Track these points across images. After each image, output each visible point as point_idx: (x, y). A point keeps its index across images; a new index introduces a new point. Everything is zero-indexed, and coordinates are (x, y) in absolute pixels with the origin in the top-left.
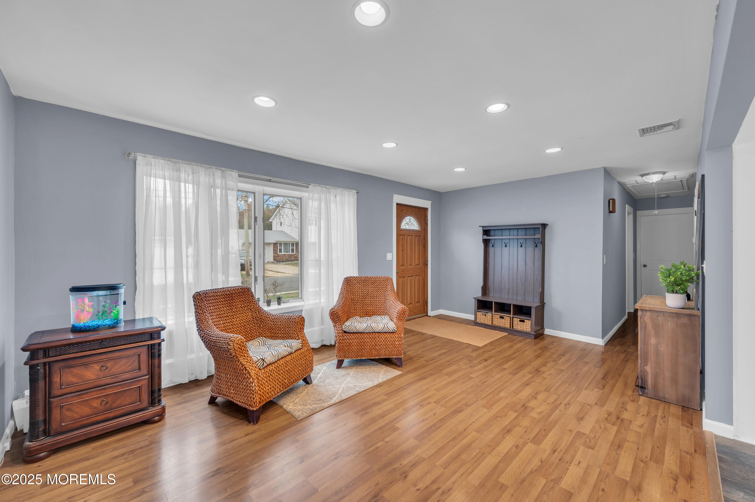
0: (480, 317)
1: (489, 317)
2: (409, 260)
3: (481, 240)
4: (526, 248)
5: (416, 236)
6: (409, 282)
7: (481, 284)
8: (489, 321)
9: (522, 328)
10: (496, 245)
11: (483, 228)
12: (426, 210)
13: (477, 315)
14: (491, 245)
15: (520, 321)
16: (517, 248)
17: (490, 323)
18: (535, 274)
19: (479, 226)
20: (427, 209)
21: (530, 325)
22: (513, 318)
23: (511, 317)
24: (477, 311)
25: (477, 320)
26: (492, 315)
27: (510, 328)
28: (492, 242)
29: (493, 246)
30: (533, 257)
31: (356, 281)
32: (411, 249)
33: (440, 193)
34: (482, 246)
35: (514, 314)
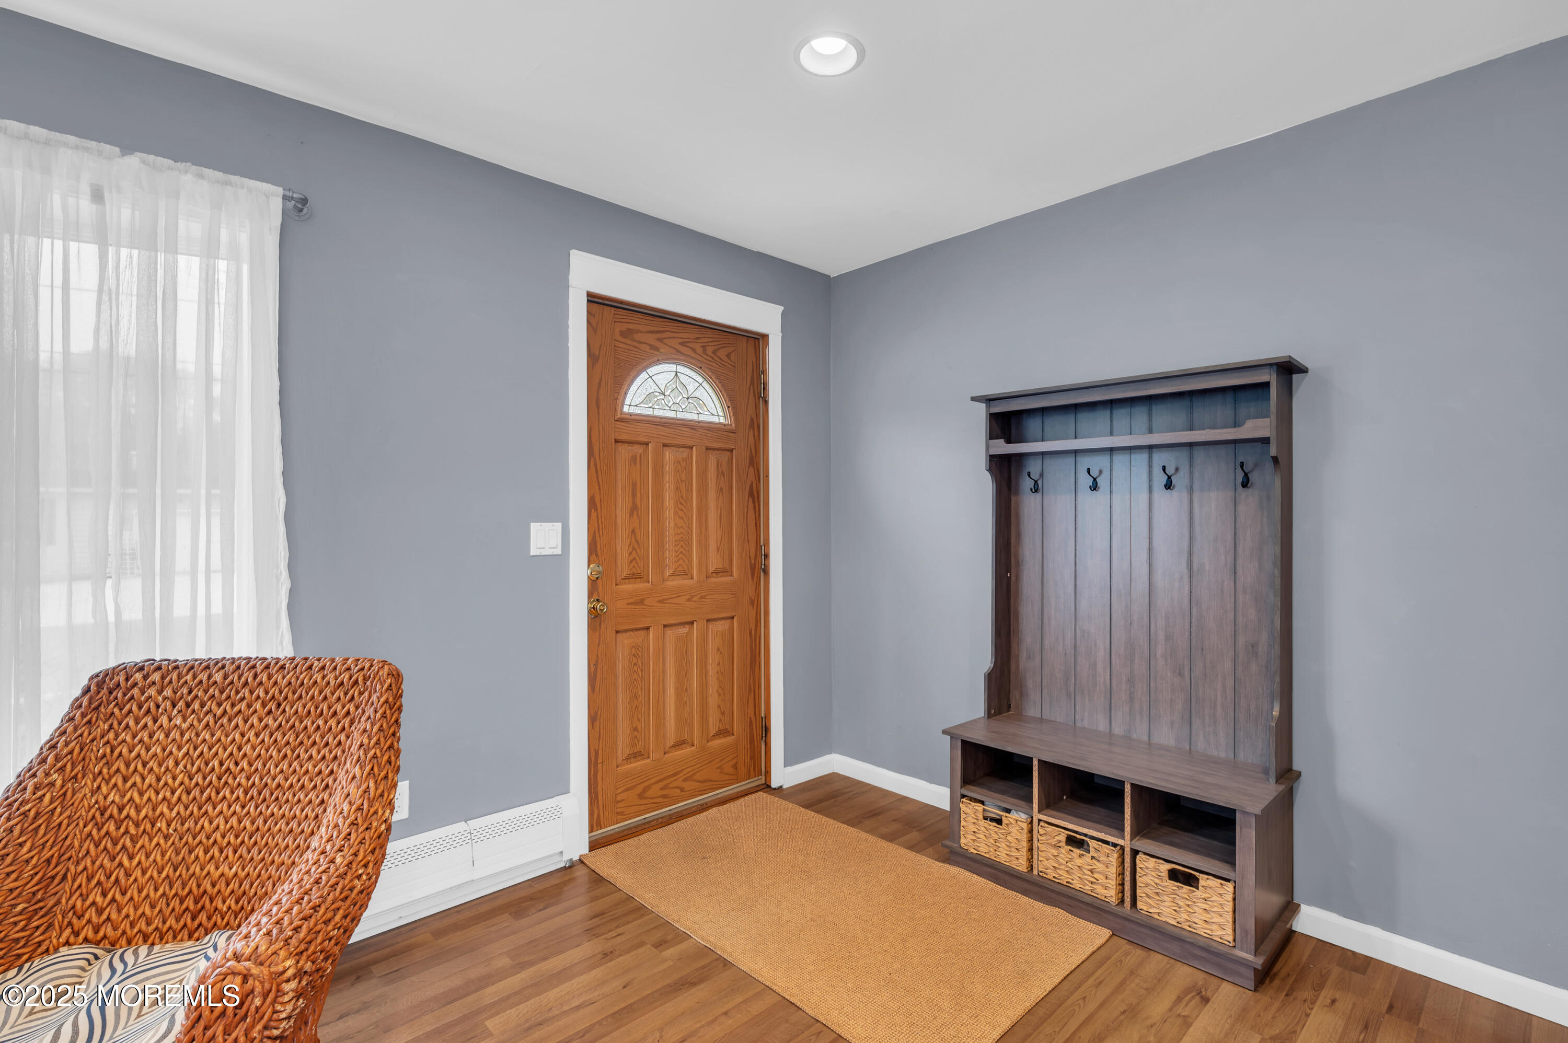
0: (972, 828)
1: (1014, 830)
2: (669, 555)
3: (983, 462)
4: (1191, 490)
5: (707, 449)
6: (670, 649)
7: (985, 660)
8: (1015, 853)
9: (1185, 916)
10: (1047, 484)
11: (988, 407)
12: (758, 340)
13: (963, 816)
14: (1027, 484)
15: (1174, 875)
16: (1146, 496)
17: (1021, 865)
18: (1240, 620)
19: (973, 399)
20: (765, 337)
21: (1229, 907)
22: (1135, 853)
23: (1122, 848)
24: (963, 796)
25: (963, 841)
26: (1031, 823)
27: (1122, 901)
28: (1034, 467)
29: (1036, 489)
30: (1230, 537)
31: (168, 692)
32: (682, 503)
33: (827, 277)
34: (985, 486)
35: (1138, 832)
